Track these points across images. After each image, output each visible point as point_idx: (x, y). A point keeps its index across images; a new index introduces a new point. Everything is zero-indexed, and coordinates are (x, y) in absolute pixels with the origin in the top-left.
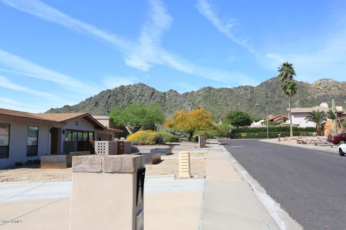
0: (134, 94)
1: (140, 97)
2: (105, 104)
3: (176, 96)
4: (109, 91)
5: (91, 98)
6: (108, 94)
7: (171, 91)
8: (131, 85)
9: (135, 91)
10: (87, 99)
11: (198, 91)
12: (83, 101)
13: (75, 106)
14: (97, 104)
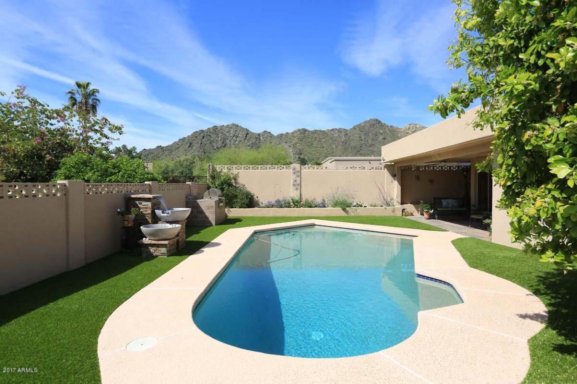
0: (228, 134)
1: (234, 138)
2: (199, 145)
3: (271, 137)
4: (202, 131)
5: (184, 138)
6: (202, 135)
7: (265, 132)
8: (223, 126)
9: (228, 132)
10: (180, 140)
11: (293, 133)
12: (175, 142)
13: (168, 146)
14: (191, 145)
